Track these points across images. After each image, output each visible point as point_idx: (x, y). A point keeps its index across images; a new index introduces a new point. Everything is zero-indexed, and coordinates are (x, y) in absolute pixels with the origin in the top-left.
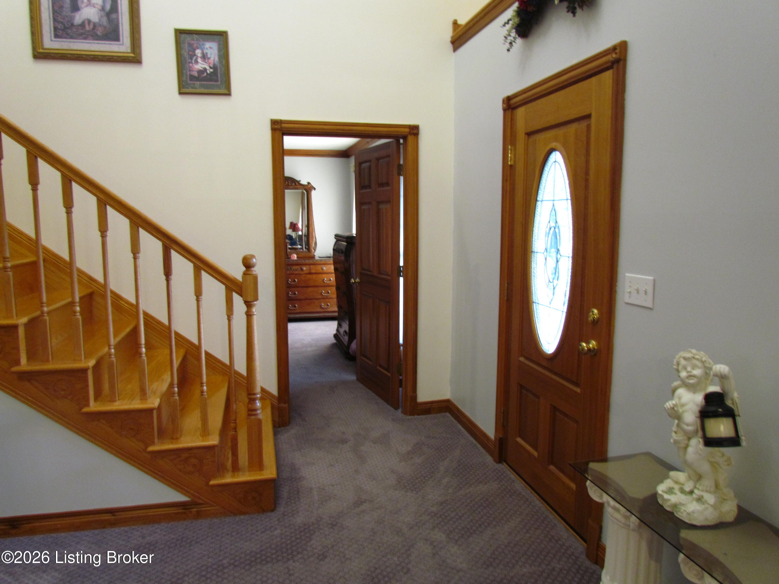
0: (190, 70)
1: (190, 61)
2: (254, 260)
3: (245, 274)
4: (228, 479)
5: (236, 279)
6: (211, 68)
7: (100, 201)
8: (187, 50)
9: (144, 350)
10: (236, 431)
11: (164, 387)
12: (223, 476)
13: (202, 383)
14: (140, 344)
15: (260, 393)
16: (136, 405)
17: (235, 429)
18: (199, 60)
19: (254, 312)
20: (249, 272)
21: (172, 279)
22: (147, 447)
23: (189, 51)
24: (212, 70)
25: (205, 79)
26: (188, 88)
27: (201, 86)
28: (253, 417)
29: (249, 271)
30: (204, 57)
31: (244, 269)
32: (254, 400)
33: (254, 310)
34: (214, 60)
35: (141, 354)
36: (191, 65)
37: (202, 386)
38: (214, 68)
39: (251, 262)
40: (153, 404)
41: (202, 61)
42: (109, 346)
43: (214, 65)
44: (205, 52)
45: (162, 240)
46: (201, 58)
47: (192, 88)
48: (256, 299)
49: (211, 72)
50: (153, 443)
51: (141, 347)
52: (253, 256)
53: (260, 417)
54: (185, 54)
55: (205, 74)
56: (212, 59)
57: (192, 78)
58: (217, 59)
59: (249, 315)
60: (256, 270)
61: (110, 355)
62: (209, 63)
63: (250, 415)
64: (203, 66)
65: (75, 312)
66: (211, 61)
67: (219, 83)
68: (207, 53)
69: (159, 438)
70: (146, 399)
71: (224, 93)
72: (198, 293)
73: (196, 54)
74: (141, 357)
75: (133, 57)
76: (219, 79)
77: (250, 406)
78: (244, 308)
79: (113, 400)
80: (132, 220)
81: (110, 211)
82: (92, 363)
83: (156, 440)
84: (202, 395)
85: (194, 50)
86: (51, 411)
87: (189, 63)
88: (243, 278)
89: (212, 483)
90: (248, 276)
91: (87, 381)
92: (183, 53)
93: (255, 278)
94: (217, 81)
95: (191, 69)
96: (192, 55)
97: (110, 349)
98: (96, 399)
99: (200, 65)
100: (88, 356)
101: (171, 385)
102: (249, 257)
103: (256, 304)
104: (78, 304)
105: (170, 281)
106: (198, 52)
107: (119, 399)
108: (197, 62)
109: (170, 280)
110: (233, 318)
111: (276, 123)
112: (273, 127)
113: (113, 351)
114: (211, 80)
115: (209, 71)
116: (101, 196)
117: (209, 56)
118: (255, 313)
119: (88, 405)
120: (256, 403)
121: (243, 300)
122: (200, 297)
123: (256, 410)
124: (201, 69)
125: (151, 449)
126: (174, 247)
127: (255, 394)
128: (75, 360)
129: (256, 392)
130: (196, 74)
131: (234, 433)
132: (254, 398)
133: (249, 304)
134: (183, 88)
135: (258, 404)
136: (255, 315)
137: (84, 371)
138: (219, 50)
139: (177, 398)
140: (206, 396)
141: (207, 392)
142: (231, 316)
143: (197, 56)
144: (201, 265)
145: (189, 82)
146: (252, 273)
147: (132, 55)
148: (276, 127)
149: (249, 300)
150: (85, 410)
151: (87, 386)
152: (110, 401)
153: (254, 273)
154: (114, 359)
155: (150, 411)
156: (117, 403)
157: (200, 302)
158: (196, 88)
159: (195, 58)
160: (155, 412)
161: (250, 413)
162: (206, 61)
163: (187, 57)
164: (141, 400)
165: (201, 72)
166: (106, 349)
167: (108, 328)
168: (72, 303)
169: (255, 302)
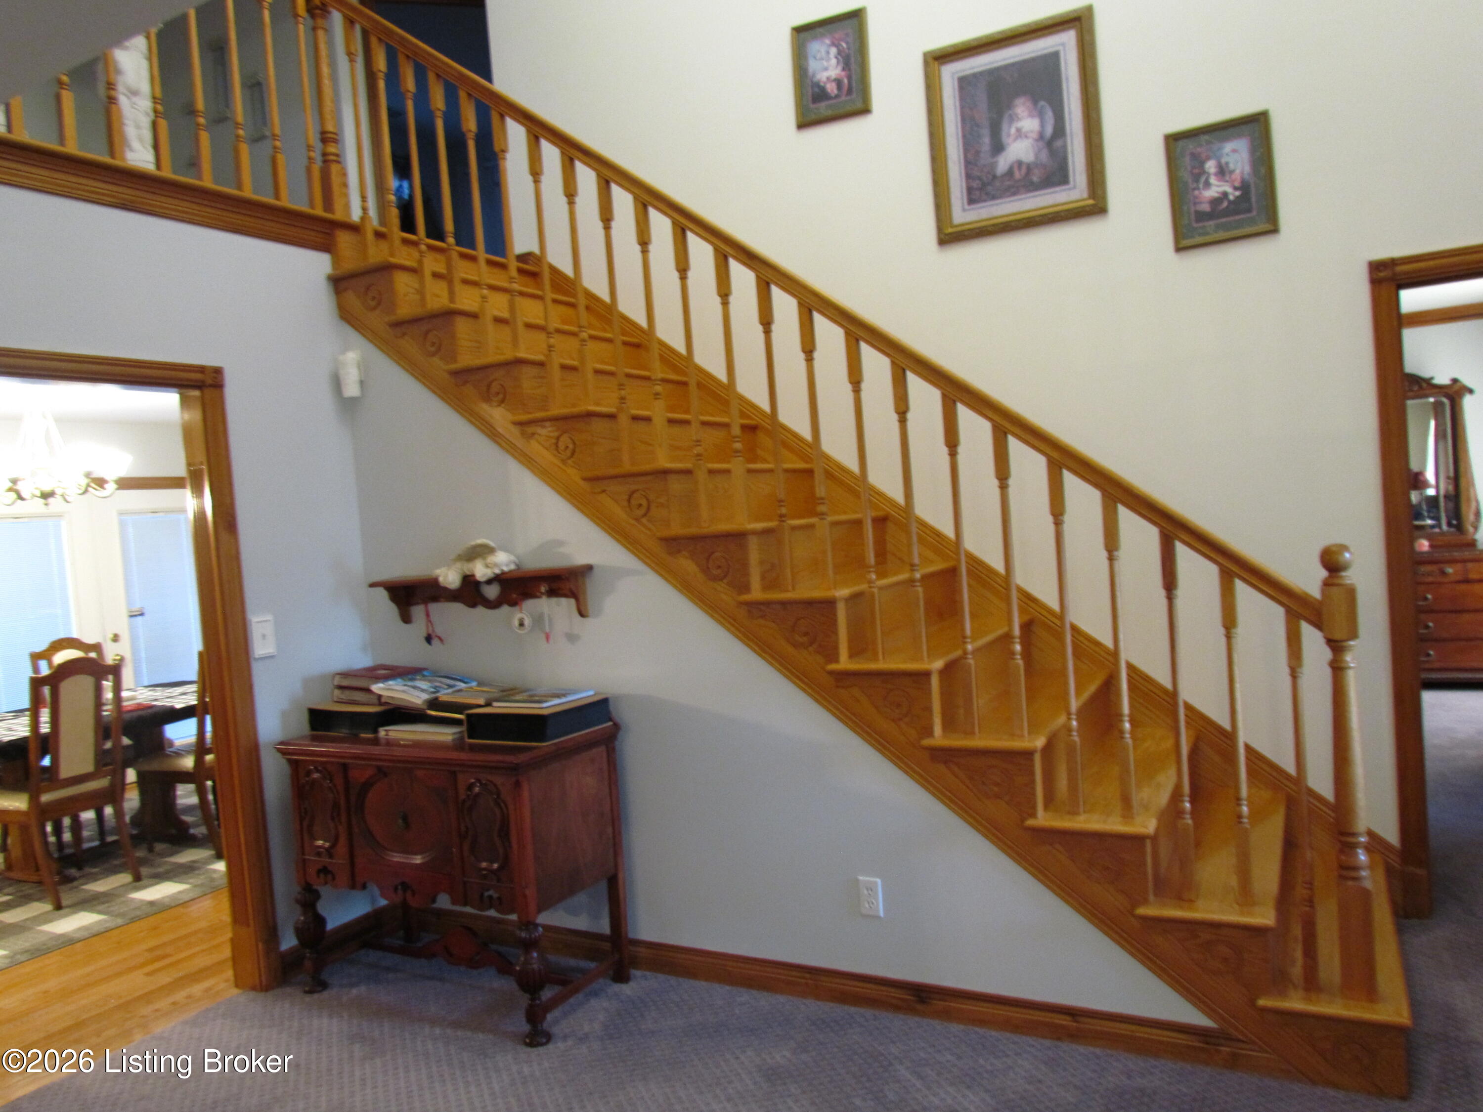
0: (1195, 204)
1: (1195, 185)
2: (1347, 555)
3: (1326, 584)
4: (1295, 1003)
5: (1307, 594)
6: (1236, 189)
7: (1052, 462)
8: (1189, 168)
9: (1127, 726)
10: (1312, 906)
11: (1163, 798)
12: (1283, 994)
13: (1238, 799)
14: (1120, 715)
15: (1366, 834)
16: (1115, 825)
17: (1310, 902)
18: (1213, 180)
19: (1347, 662)
20: (1336, 581)
21: (1176, 595)
22: (1135, 904)
23: (1193, 168)
24: (1238, 193)
25: (1226, 213)
26: (1193, 237)
27: (1218, 227)
28: (1350, 883)
29: (1338, 577)
30: (1222, 172)
31: (1323, 573)
32: (1353, 846)
33: (1348, 658)
34: (1242, 173)
35: (1122, 732)
36: (1196, 192)
37: (1239, 805)
38: (1244, 187)
39: (1341, 559)
40: (1146, 827)
41: (1219, 181)
42: (1069, 714)
43: (1243, 181)
44: (1223, 161)
45: (1159, 524)
46: (1216, 174)
47: (1200, 235)
48: (1354, 635)
49: (1237, 198)
50: (1145, 902)
51: (1122, 721)
52: (1344, 548)
53: (1368, 884)
54: (1185, 175)
55: (1225, 204)
56: (1238, 171)
57: (1201, 216)
58: (1247, 169)
59: (1337, 669)
60: (1351, 576)
61: (1069, 730)
62: (1233, 181)
63: (1342, 877)
64: (1221, 189)
65: (1013, 653)
66: (1237, 176)
67: (1254, 213)
68: (1227, 164)
69: (1156, 895)
70: (1132, 818)
71: (1264, 230)
72: (1229, 622)
73: (1207, 170)
74: (1123, 738)
75: (1092, 205)
76: (1254, 205)
77: (1343, 858)
78: (1327, 654)
79: (1074, 813)
80: (1106, 491)
81: (1069, 478)
82: (1040, 742)
83: (1151, 898)
84: (1240, 823)
85: (1202, 163)
86: (978, 817)
87: (1194, 189)
88: (1323, 592)
89: (1262, 1002)
90: (1335, 590)
91: (1032, 773)
92: (1181, 175)
93: (1351, 593)
94: (1249, 210)
95: (1197, 200)
96: (1199, 174)
97: (1069, 719)
98: (1046, 807)
99: (1216, 188)
100: (1034, 728)
101: (1176, 796)
102: (1334, 549)
103: (1353, 646)
104: (1018, 640)
105: (1174, 600)
106: (1211, 166)
107: (1085, 812)
108: (1207, 185)
109: (1175, 598)
110: (1302, 673)
111: (1382, 268)
112: (1375, 276)
113: (1074, 723)
114: (1237, 212)
115: (1233, 194)
116: (1055, 455)
117: (1231, 166)
118: (1352, 665)
119: (1033, 815)
120: (1356, 854)
121: (1325, 638)
122: (1233, 630)
123: (1356, 868)
124: (1216, 195)
125: (1141, 911)
126: (1180, 535)
127: (1354, 835)
128: (1012, 735)
129: (1355, 831)
130: (1206, 207)
131: (1307, 909)
132: (1351, 843)
133: (1336, 646)
134: (1185, 237)
135: (1362, 858)
136: (1350, 668)
137: (1028, 754)
138: (1253, 151)
139: (1190, 822)
140: (1248, 826)
141: (1249, 818)
142: (1298, 670)
143: (1209, 174)
144: (1234, 568)
145: (1195, 225)
146: (1340, 581)
147: (1091, 202)
148: (1382, 274)
149: (1337, 636)
150: (1030, 822)
151: (1033, 781)
152: (1069, 813)
153: (1348, 582)
154: (1075, 736)
155: (1139, 839)
156: (1082, 818)
157: (1234, 641)
158: (1207, 234)
159: (1203, 179)
160: (1148, 843)
161: (1345, 873)
162: (1227, 178)
163: (1190, 180)
164: (1124, 817)
165: (1215, 202)
166: (1062, 720)
167: (1066, 684)
168: (1007, 637)
169: (1352, 643)
